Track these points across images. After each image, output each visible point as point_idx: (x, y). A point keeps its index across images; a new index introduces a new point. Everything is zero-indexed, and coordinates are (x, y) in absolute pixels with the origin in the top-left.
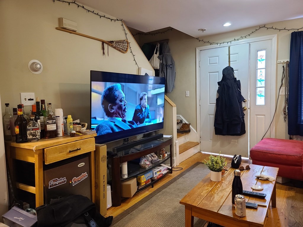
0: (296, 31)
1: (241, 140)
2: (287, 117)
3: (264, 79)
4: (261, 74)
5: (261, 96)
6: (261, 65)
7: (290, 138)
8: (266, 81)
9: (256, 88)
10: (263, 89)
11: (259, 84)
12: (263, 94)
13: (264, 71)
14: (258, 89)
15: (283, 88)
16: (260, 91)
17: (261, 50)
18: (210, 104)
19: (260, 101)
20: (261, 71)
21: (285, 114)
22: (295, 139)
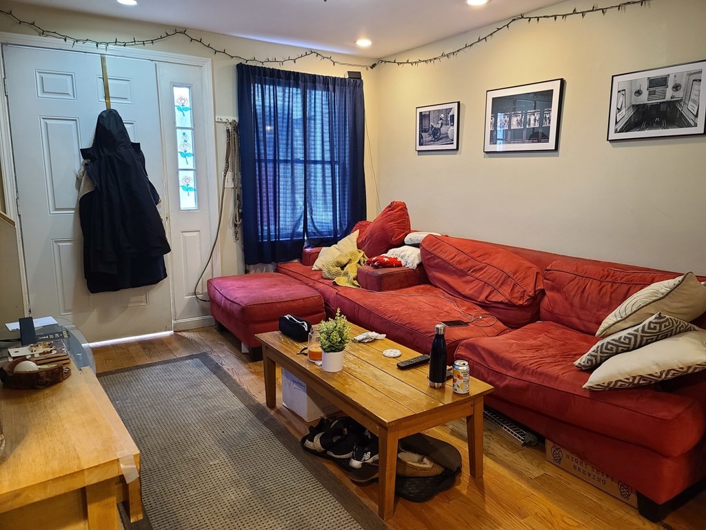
2: (239, 230)
3: (190, 151)
4: (184, 141)
5: (187, 189)
6: (183, 119)
7: (247, 272)
8: (196, 155)
9: (177, 170)
10: (191, 174)
11: (182, 163)
12: (192, 185)
13: (189, 132)
14: (182, 174)
15: (229, 174)
16: (186, 179)
17: (181, 85)
18: (56, 209)
19: (188, 201)
20: (184, 134)
21: (236, 225)
22: (252, 272)
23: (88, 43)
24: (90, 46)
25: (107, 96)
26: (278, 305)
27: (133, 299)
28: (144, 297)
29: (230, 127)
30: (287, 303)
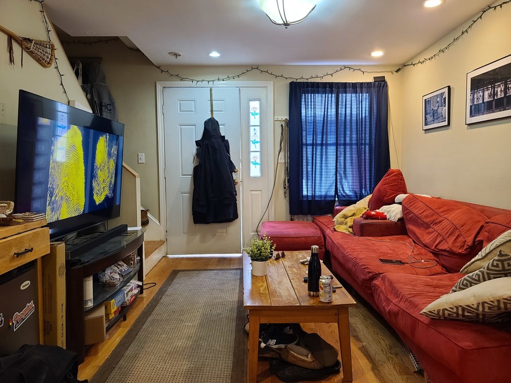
0: (295, 81)
1: (232, 228)
2: (288, 192)
3: (258, 140)
4: (255, 134)
5: (255, 164)
6: (255, 120)
7: (292, 220)
8: (261, 142)
9: (249, 152)
10: (258, 154)
11: (253, 147)
12: (258, 161)
13: (258, 129)
14: (252, 155)
15: (282, 154)
16: (255, 157)
17: (255, 100)
18: (183, 175)
19: (255, 171)
20: (255, 129)
21: (285, 188)
22: (296, 220)
23: (204, 82)
24: (205, 83)
25: (212, 111)
26: (286, 239)
27: (219, 230)
28: (225, 230)
29: (283, 123)
30: (292, 239)
